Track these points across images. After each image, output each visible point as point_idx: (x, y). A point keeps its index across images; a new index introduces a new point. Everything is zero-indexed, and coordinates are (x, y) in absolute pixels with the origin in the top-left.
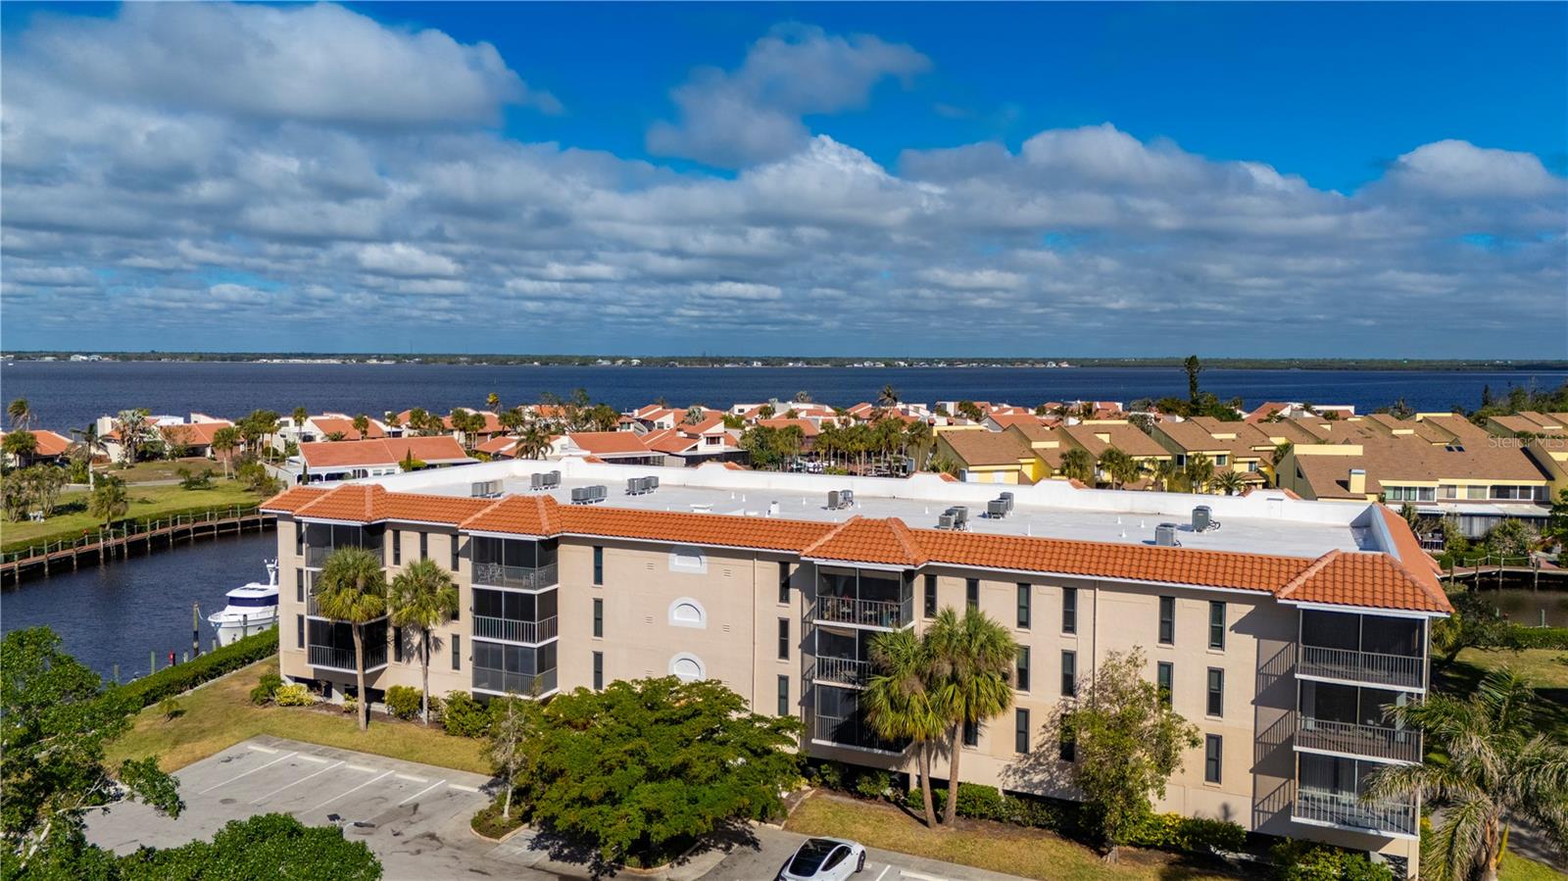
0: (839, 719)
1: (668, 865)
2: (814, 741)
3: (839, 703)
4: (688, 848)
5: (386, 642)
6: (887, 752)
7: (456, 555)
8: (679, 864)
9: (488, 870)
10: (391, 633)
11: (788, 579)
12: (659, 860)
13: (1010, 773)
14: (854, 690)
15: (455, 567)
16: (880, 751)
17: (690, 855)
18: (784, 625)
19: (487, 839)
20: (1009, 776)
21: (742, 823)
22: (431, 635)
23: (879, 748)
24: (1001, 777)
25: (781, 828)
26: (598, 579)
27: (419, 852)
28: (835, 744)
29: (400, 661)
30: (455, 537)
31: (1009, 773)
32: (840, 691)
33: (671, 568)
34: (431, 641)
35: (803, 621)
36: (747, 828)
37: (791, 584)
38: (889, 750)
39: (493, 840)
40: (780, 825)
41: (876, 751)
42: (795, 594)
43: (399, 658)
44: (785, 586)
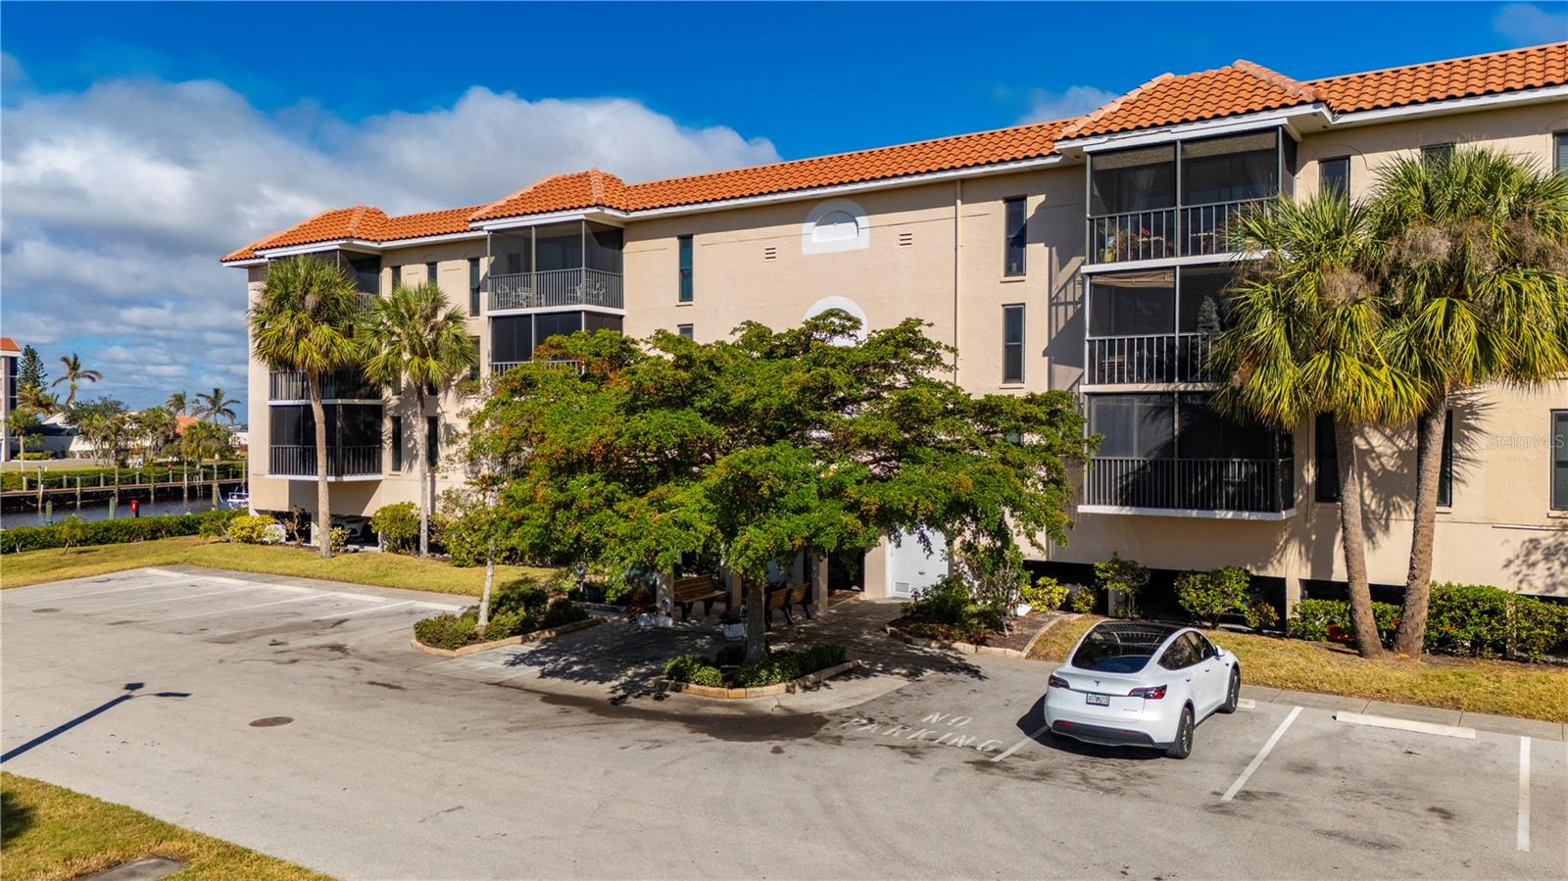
0: (1136, 457)
1: (783, 685)
2: (1082, 509)
3: (1136, 423)
4: (829, 666)
5: (381, 442)
6: (1246, 515)
7: (475, 291)
8: (806, 688)
9: (404, 685)
10: (387, 426)
11: (1024, 229)
12: (764, 673)
13: (1537, 556)
14: (1171, 394)
15: (475, 310)
16: (1230, 515)
17: (832, 678)
18: (1014, 317)
19: (434, 651)
20: (1534, 565)
21: (939, 648)
22: (441, 422)
23: (1228, 508)
24: (1513, 568)
25: (1024, 654)
26: (686, 293)
27: (294, 661)
28: (1126, 511)
29: (399, 469)
30: (475, 262)
31: (1533, 558)
32: (1137, 403)
33: (806, 250)
34: (441, 430)
35: (1053, 302)
36: (949, 653)
37: (1028, 238)
38: (1252, 509)
39: (444, 652)
40: (1021, 650)
41: (1220, 514)
42: (1037, 254)
43: (397, 466)
44: (1016, 242)
